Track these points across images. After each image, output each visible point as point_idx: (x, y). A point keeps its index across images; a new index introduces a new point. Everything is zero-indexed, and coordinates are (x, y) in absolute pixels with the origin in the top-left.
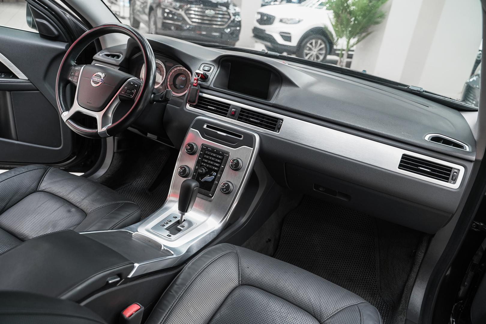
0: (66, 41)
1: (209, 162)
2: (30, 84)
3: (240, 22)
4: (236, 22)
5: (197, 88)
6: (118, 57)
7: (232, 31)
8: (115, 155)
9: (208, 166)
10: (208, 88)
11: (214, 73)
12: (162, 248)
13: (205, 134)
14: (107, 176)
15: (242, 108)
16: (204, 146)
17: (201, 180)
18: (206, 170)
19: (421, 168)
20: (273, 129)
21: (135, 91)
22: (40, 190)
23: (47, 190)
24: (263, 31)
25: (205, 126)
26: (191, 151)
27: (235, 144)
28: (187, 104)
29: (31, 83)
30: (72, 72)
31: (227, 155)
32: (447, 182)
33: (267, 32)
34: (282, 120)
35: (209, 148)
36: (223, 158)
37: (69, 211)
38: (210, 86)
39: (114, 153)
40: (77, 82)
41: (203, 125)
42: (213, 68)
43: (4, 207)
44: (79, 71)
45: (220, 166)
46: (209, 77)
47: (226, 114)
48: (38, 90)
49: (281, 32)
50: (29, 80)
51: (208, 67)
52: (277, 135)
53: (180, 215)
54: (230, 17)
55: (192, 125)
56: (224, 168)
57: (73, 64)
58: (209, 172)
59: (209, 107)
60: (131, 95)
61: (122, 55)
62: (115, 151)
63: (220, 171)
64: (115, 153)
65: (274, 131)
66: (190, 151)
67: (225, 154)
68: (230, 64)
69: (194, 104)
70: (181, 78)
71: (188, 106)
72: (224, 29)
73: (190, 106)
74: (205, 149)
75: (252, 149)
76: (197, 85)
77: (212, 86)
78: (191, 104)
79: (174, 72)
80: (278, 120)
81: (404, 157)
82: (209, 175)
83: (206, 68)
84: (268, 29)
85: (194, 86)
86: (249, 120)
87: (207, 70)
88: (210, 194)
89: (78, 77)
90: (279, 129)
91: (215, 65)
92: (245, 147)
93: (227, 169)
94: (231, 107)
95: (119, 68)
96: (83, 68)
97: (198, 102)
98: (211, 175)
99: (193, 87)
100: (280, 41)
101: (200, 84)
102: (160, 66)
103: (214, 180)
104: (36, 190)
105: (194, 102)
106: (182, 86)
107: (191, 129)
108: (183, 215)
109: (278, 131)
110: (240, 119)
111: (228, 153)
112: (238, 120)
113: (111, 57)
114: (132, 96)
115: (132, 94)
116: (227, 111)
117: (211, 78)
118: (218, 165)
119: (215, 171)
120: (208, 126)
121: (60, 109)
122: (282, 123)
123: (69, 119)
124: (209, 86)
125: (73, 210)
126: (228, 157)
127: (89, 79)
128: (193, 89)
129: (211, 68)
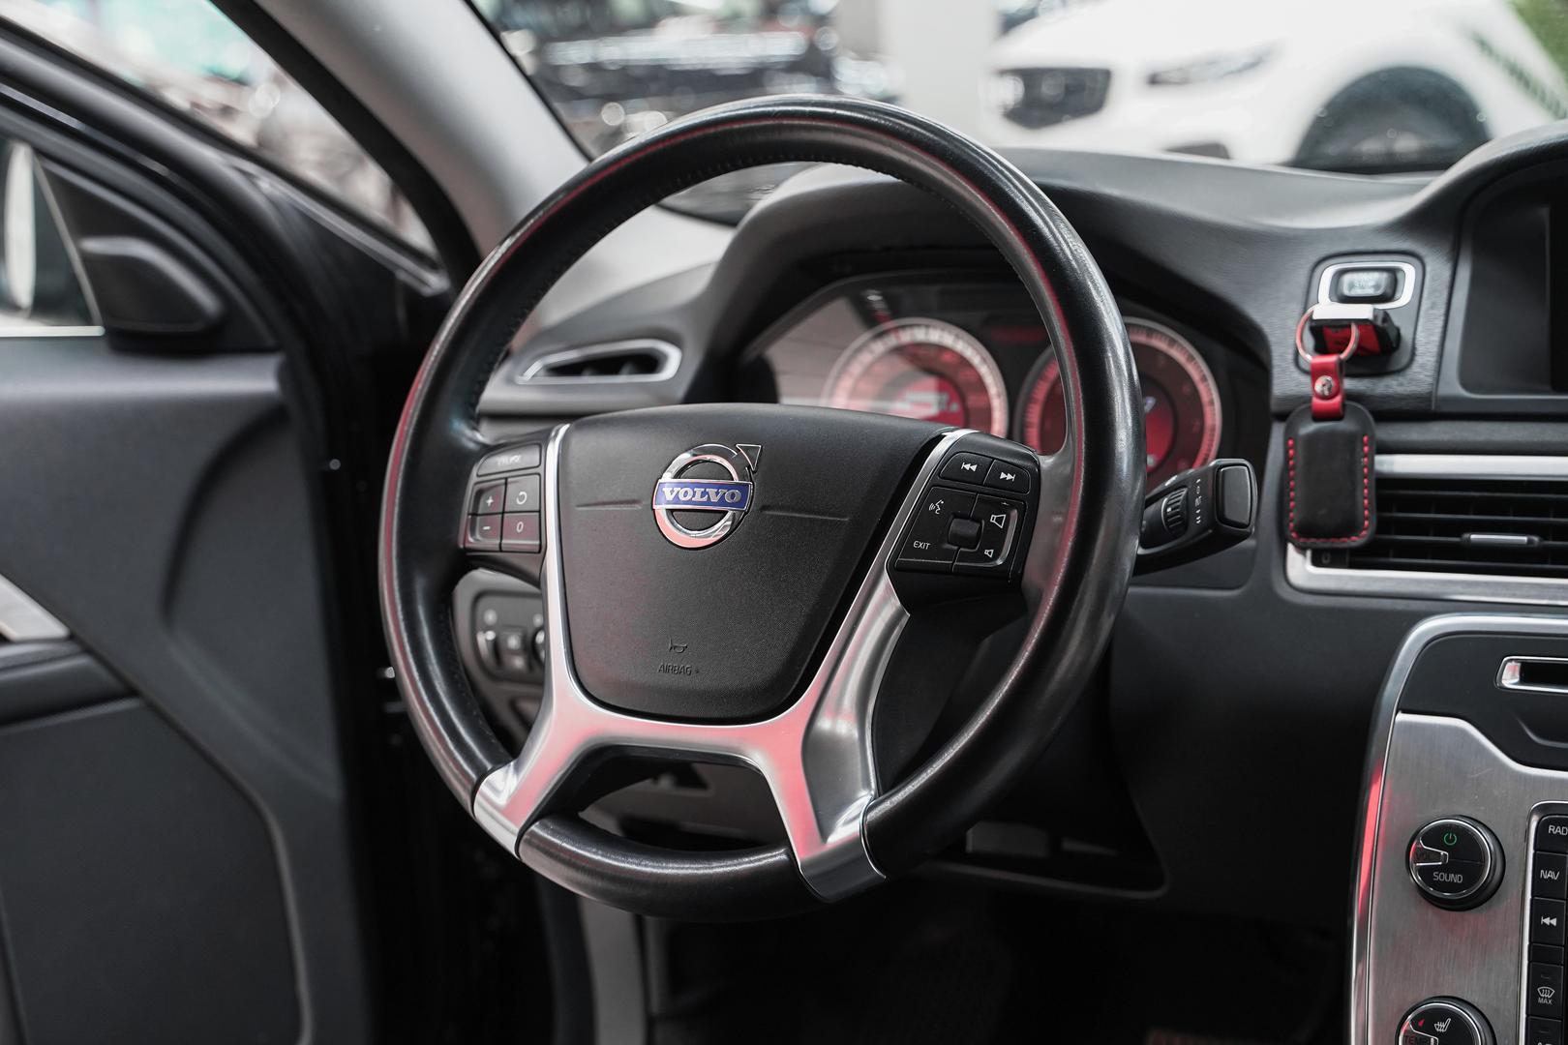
0: (270, 342)
2: (83, 661)
5: (1344, 426)
10: (1423, 410)
11: (1435, 298)
13: (1527, 731)
16: (1557, 823)
21: (1015, 513)
25: (1510, 677)
28: (1291, 547)
29: (88, 650)
30: (480, 494)
38: (1442, 392)
39: (651, 1023)
40: (541, 550)
41: (1495, 671)
42: (1409, 272)
44: (537, 472)
46: (1406, 333)
48: (131, 692)
50: (71, 637)
51: (1376, 275)
55: (1394, 687)
57: (471, 446)
59: (1474, 537)
60: (988, 553)
62: (656, 1006)
66: (1458, 879)
68: (1544, 212)
69: (1356, 541)
71: (1301, 569)
73: (1317, 562)
76: (1344, 406)
77: (1452, 387)
78: (1321, 543)
83: (1367, 283)
85: (1319, 416)
87: (1370, 292)
89: (540, 512)
96: (553, 450)
97: (1383, 526)
99: (1309, 428)
101: (1351, 397)
105: (1350, 527)
107: (1401, 717)
114: (996, 556)
115: (992, 537)
117: (1427, 338)
120: (1528, 673)
121: (450, 763)
123: (543, 813)
124: (1426, 398)
127: (638, 507)
128: (1312, 438)
129: (1393, 272)
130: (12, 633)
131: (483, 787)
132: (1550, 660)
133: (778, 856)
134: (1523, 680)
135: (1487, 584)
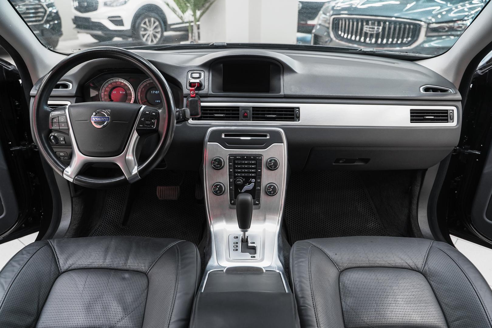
1: (243, 171)
3: (57, 13)
4: (53, 15)
5: (196, 99)
9: (243, 175)
10: (207, 96)
11: (207, 78)
12: (264, 271)
13: (226, 144)
15: (253, 107)
16: (231, 156)
17: (241, 191)
18: (242, 180)
19: (427, 117)
20: (292, 119)
21: (156, 120)
23: (73, 267)
24: (87, 20)
25: (223, 136)
26: (217, 164)
27: (265, 144)
31: (260, 158)
32: (448, 122)
33: (94, 20)
34: (299, 108)
35: (237, 157)
36: (256, 162)
37: (124, 279)
38: (209, 93)
40: (69, 129)
41: (221, 135)
42: (202, 74)
44: (65, 115)
46: (203, 84)
47: (238, 117)
49: (109, 17)
51: (197, 74)
52: (298, 124)
53: (242, 233)
54: (46, 11)
55: (207, 138)
56: (261, 172)
57: (48, 110)
58: (247, 181)
59: (216, 115)
60: (152, 126)
61: (70, 82)
62: (73, 196)
63: (258, 176)
65: (294, 121)
66: (219, 166)
67: (257, 158)
68: (222, 65)
69: (199, 116)
73: (192, 120)
74: (234, 159)
75: (282, 145)
77: (211, 92)
78: (193, 117)
79: (143, 88)
80: (295, 109)
81: (412, 112)
82: (248, 184)
84: (94, 16)
85: (192, 97)
86: (265, 117)
87: (197, 77)
88: (256, 202)
89: (67, 122)
90: (299, 117)
91: (204, 70)
92: (274, 145)
93: (265, 172)
94: (240, 109)
96: (67, 110)
97: (202, 113)
98: (250, 183)
99: (190, 99)
100: (112, 27)
101: (196, 94)
103: (255, 186)
104: (59, 274)
105: (198, 114)
106: (157, 101)
107: (208, 143)
108: (244, 232)
109: (297, 120)
110: (255, 118)
111: (261, 155)
112: (253, 120)
114: (154, 127)
115: (153, 124)
116: (238, 114)
117: (206, 84)
118: (254, 171)
119: (253, 177)
120: (226, 135)
122: (299, 111)
123: (77, 175)
124: (207, 94)
126: (261, 160)
127: (88, 121)
128: (191, 101)
129: (200, 74)
131: (65, 172)
132: (229, 133)
133: (123, 178)
134: (225, 136)
135: (218, 122)
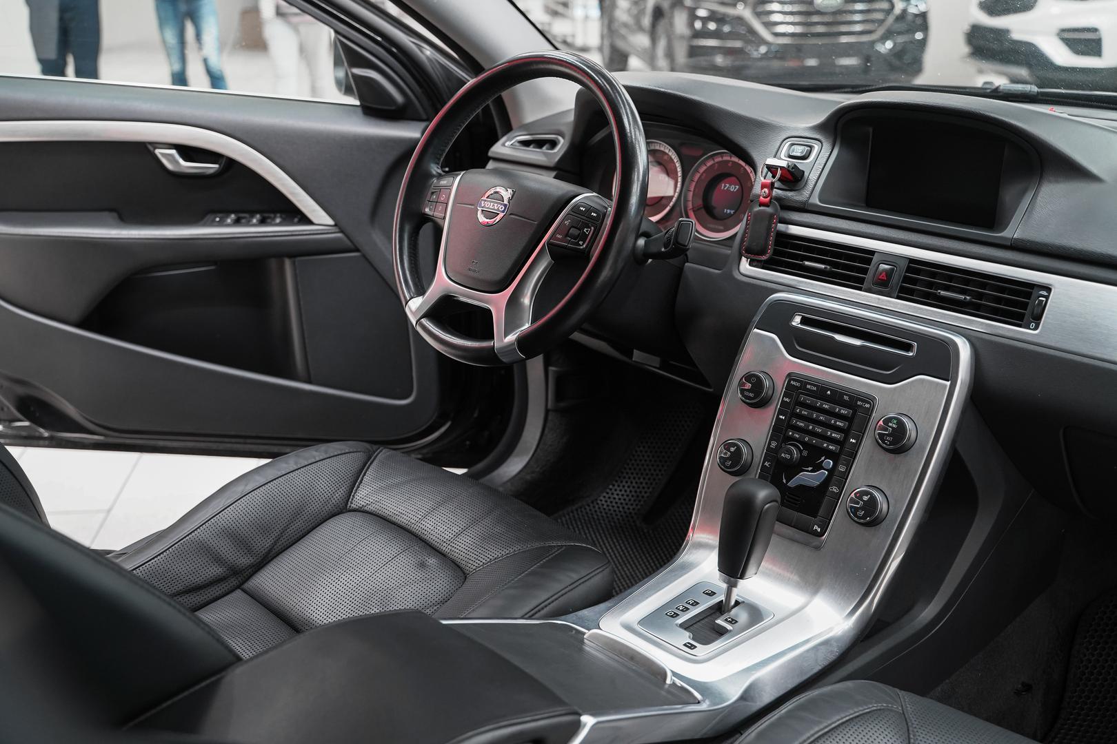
0: (424, 117)
1: (811, 427)
2: (340, 235)
3: (923, 16)
4: (910, 18)
5: (769, 210)
6: (553, 144)
7: (899, 48)
8: (550, 418)
9: (807, 439)
10: (804, 208)
11: (822, 160)
12: (668, 681)
13: (797, 343)
14: (528, 477)
15: (912, 261)
16: (794, 380)
17: (787, 482)
18: (801, 451)
20: (1016, 319)
21: (593, 228)
22: (355, 506)
23: (370, 508)
25: (797, 321)
26: (756, 396)
27: (892, 371)
28: (744, 259)
29: (342, 231)
30: (433, 193)
31: (867, 406)
33: (1016, 36)
34: (1048, 289)
35: (808, 387)
36: (854, 414)
37: (422, 565)
38: (811, 201)
39: (547, 411)
40: (444, 218)
41: (791, 318)
42: (816, 148)
43: (270, 551)
44: (449, 187)
45: (846, 438)
46: (806, 174)
47: (861, 281)
48: (357, 250)
49: (1063, 30)
50: (336, 225)
51: (802, 147)
52: (1030, 339)
53: (725, 586)
54: (893, 6)
55: (757, 318)
56: (856, 447)
57: (434, 173)
58: (812, 460)
59: (807, 263)
60: (581, 243)
61: (563, 137)
62: (550, 406)
63: (845, 455)
64: (550, 413)
65: (1020, 326)
66: (751, 395)
67: (859, 403)
68: (871, 130)
69: (764, 258)
70: (725, 186)
71: (745, 266)
72: (873, 43)
73: (750, 265)
74: (797, 387)
75: (946, 386)
76: (770, 201)
77: (815, 200)
78: (753, 257)
79: (704, 172)
80: (1034, 291)
82: (810, 469)
83: (799, 151)
84: (1018, 26)
85: (761, 204)
86: (935, 294)
87: (799, 154)
88: (816, 527)
89: (447, 204)
90: (1037, 318)
91: (823, 140)
92: (920, 379)
93: (867, 446)
94: (875, 258)
95: (554, 174)
96: (458, 178)
97: (776, 252)
98: (818, 467)
99: (757, 209)
100: (1061, 56)
101: (778, 199)
102: (666, 157)
103: (826, 483)
104: (343, 509)
105: (763, 252)
106: (729, 211)
107: (756, 330)
108: (732, 585)
109: (1033, 325)
110: (905, 293)
111: (870, 400)
112: (898, 298)
113: (534, 147)
114: (583, 244)
115: (583, 237)
116: (865, 271)
117: (813, 177)
118: (838, 436)
119: (830, 454)
120: (805, 321)
122: (1047, 297)
123: (425, 316)
124: (805, 203)
125: (432, 561)
126: (869, 412)
127: (473, 207)
128: (758, 212)
129: (811, 147)
130: (315, 221)
131: (410, 303)
132: (815, 318)
133: (490, 344)
134: (802, 323)
135: (807, 283)
